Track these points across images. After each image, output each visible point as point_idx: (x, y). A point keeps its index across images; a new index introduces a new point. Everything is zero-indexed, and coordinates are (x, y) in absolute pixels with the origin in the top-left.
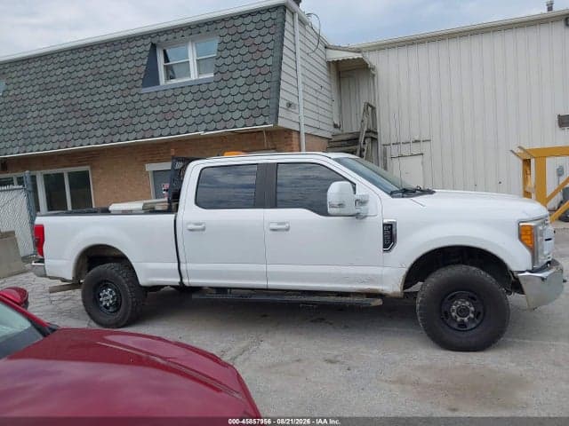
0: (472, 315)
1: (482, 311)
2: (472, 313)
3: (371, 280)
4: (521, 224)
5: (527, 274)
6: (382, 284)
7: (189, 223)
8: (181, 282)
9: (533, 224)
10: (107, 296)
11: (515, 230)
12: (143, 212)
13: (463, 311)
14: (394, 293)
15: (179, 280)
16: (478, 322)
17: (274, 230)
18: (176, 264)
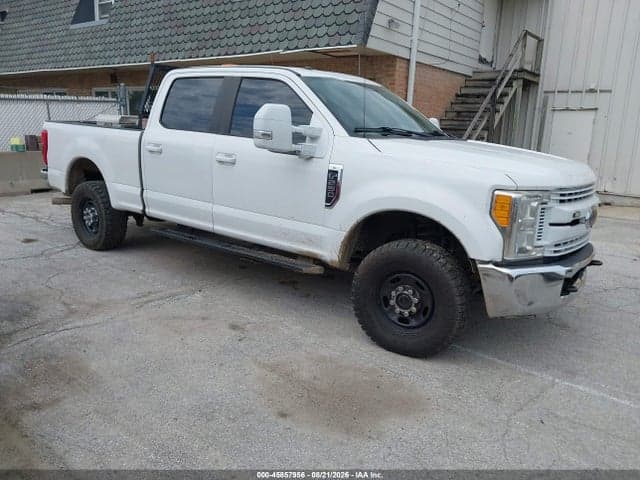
0: (414, 309)
1: (430, 307)
2: (416, 305)
3: (310, 240)
4: (497, 193)
5: (491, 266)
6: (322, 248)
7: (149, 143)
8: (144, 211)
9: (513, 195)
10: (89, 215)
11: (486, 201)
12: (119, 126)
13: (404, 301)
14: (332, 262)
15: (141, 208)
16: (423, 319)
17: (221, 162)
18: (140, 190)
